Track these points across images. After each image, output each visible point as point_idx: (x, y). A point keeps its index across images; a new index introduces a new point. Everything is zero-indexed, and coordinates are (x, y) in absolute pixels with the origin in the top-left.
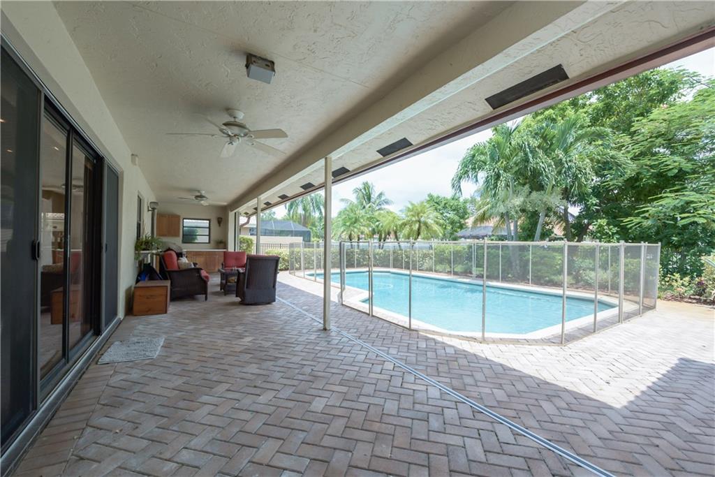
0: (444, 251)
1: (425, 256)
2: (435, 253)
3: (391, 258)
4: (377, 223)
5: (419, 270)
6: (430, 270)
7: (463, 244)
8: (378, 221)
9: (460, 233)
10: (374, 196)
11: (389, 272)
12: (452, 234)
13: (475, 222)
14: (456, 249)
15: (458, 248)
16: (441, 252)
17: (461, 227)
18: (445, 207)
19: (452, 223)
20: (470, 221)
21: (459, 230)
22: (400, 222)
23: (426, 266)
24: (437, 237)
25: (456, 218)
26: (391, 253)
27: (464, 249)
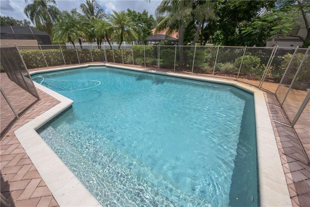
0: (139, 50)
1: (128, 53)
2: (134, 52)
3: (105, 55)
4: (92, 29)
5: (125, 63)
6: (131, 63)
7: (151, 45)
8: (93, 27)
9: (148, 38)
10: (96, 11)
11: (104, 66)
12: (143, 38)
13: (156, 32)
14: (147, 49)
15: (148, 48)
16: (137, 51)
17: (149, 34)
18: (139, 20)
19: (144, 31)
20: (153, 31)
21: (148, 36)
22: (108, 28)
23: (129, 60)
24: (135, 40)
25: (146, 28)
26: (105, 52)
27: (152, 48)
